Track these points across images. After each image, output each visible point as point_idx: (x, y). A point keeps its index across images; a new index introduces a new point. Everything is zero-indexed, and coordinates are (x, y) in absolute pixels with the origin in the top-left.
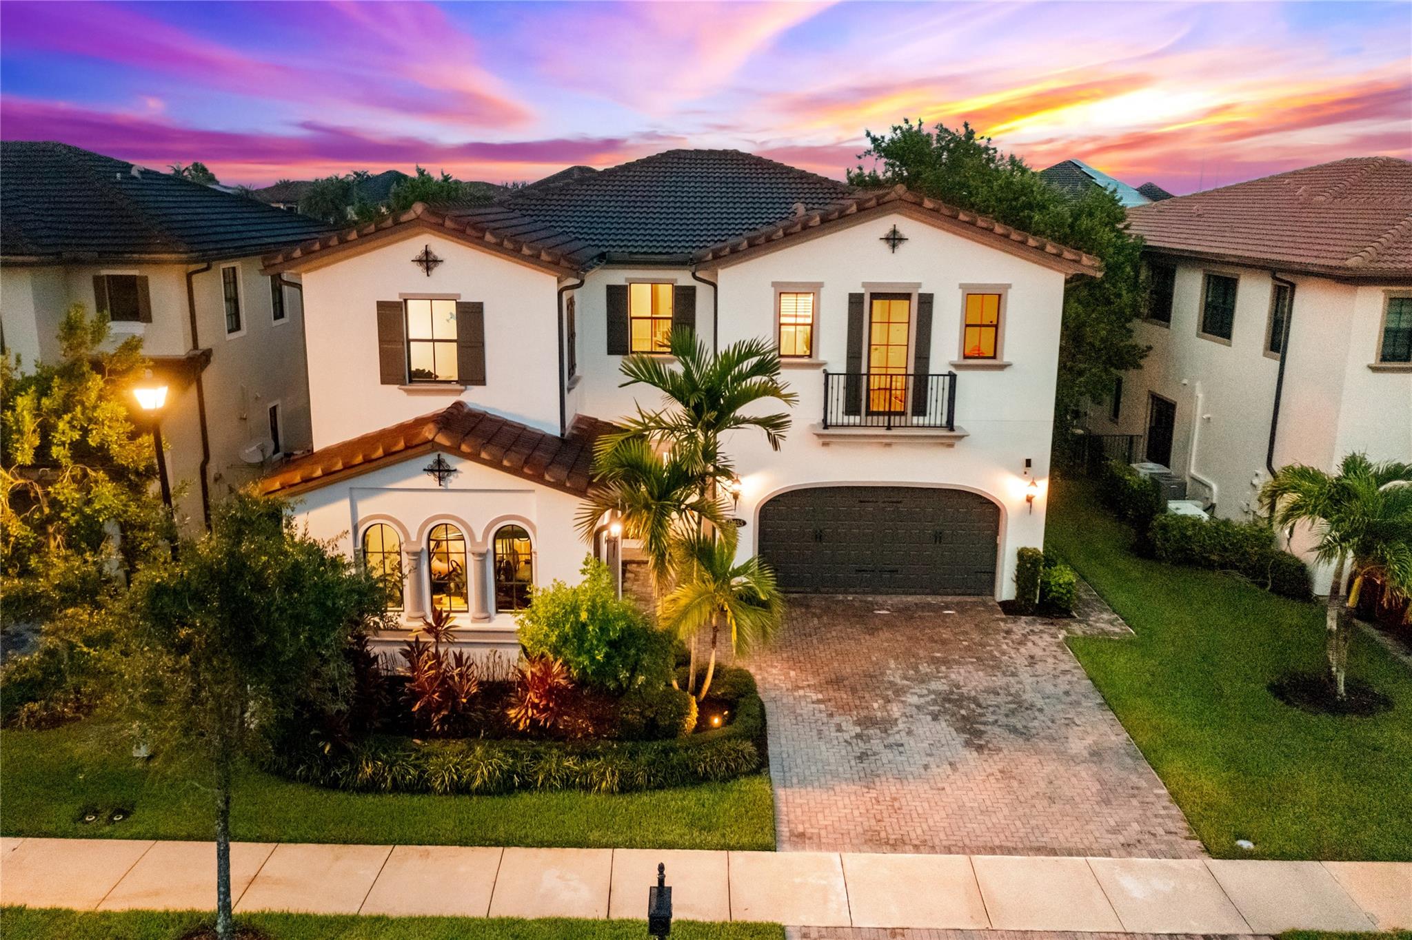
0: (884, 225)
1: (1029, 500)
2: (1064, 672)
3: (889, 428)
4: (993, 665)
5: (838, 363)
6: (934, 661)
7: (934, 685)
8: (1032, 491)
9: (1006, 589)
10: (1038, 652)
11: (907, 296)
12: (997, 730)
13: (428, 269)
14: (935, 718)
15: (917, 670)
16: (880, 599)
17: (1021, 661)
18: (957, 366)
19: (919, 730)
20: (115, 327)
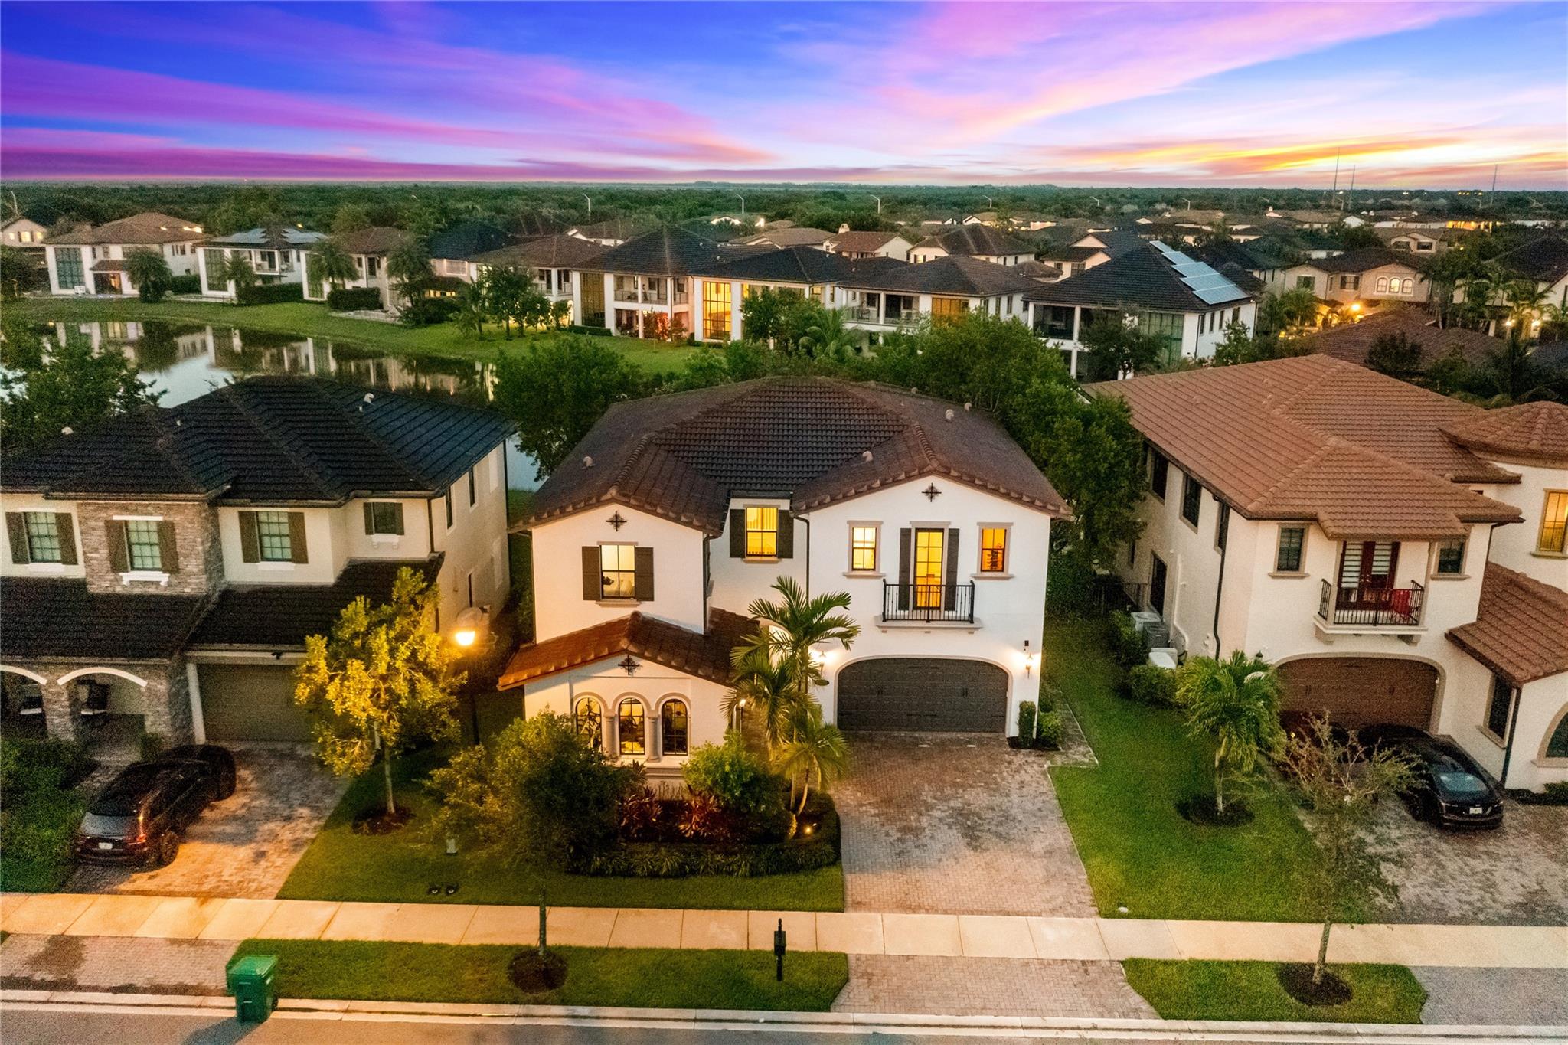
0: (924, 483)
1: (1028, 668)
2: (1042, 794)
3: (928, 621)
4: (992, 787)
5: (894, 578)
6: (955, 785)
7: (952, 803)
8: (1029, 663)
9: (1013, 729)
10: (1027, 778)
11: (942, 530)
12: (989, 836)
13: (617, 527)
14: (950, 828)
15: (942, 792)
16: (923, 734)
17: (1015, 785)
18: (976, 578)
19: (939, 835)
20: (378, 538)
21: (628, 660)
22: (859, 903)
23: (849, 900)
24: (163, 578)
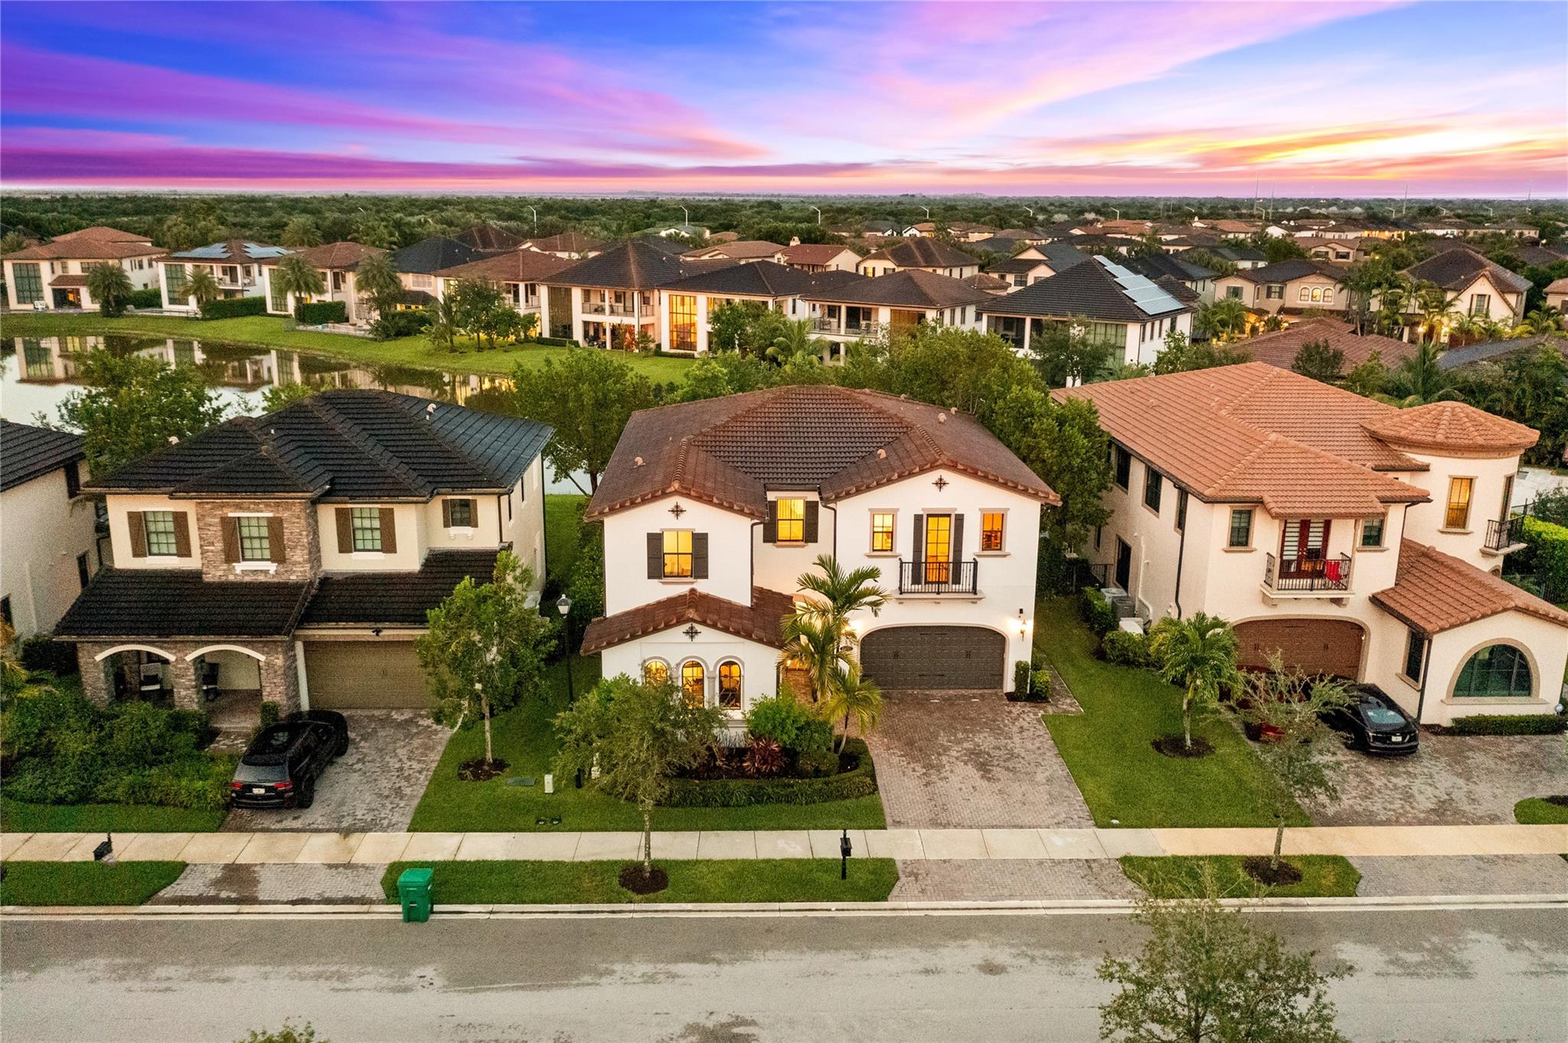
0: (934, 476)
1: (1022, 632)
2: (1039, 736)
3: (938, 593)
4: (997, 731)
5: (908, 557)
6: (965, 731)
7: (965, 745)
8: (1023, 627)
9: (1009, 686)
10: (1025, 725)
11: (949, 516)
12: (999, 769)
13: (677, 515)
14: (966, 764)
15: (955, 736)
16: (934, 692)
17: (1015, 729)
18: (979, 556)
19: (957, 770)
20: (454, 530)
21: (692, 628)
22: (899, 822)
23: (889, 820)
24: (272, 567)
